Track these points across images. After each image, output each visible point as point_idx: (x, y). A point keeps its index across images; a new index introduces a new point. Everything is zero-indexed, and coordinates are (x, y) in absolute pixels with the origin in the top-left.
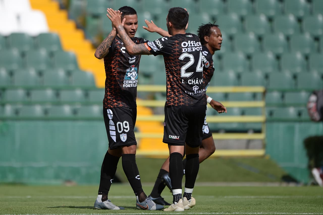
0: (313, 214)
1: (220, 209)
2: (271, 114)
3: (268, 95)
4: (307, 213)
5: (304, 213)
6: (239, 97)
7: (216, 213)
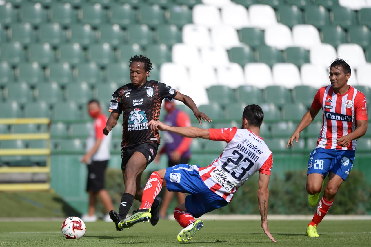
1: (6, 245)
2: (56, 146)
3: (53, 126)
6: (23, 129)
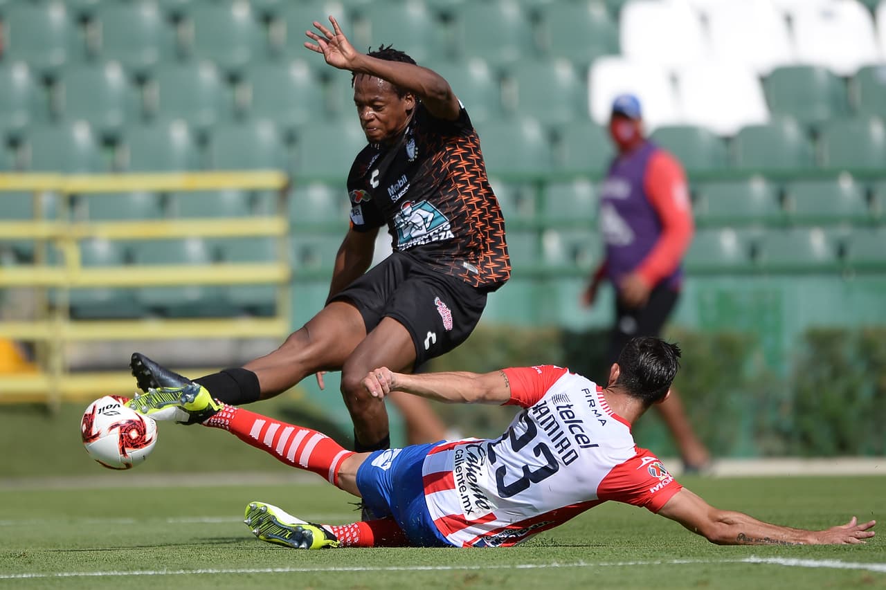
0: (448, 568)
1: (157, 558)
2: (306, 255)
3: (296, 197)
4: (431, 565)
5: (422, 565)
6: (204, 205)
7: (145, 572)
